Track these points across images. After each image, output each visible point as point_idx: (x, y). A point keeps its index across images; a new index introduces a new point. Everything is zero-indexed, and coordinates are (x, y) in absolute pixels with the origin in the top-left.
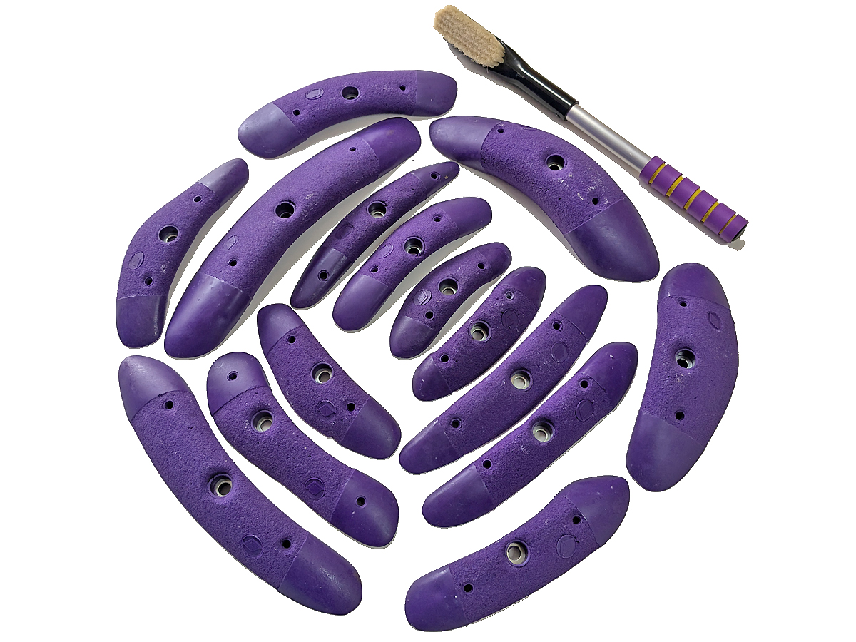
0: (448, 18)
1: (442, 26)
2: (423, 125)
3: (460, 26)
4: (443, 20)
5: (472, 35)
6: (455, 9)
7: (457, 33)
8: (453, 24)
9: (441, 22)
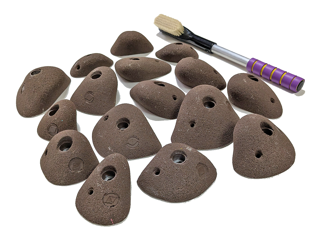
0: (160, 18)
1: (157, 22)
3: (165, 20)
4: (158, 20)
5: (169, 22)
6: (163, 15)
7: (163, 23)
8: (162, 20)
9: (157, 21)
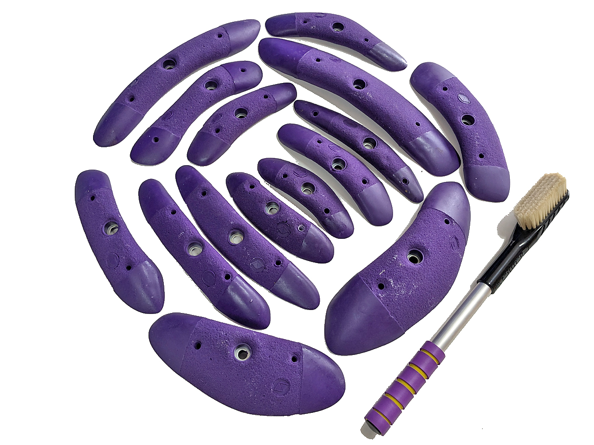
1: (546, 179)
2: (456, 177)
8: (548, 185)
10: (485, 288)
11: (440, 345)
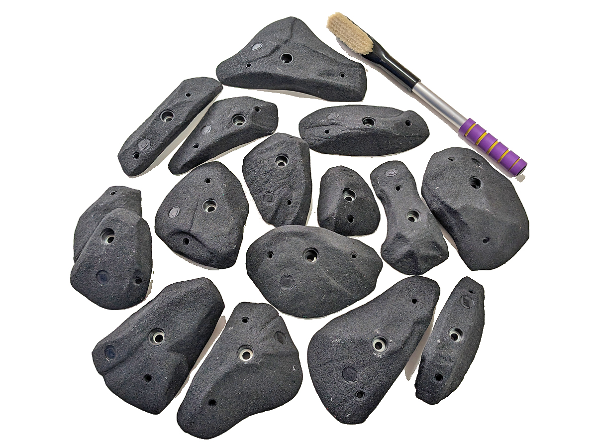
0: (337, 21)
1: (332, 26)
3: (345, 27)
4: (333, 22)
5: (352, 33)
6: (342, 15)
8: (340, 25)
10: (417, 85)
11: (463, 122)
